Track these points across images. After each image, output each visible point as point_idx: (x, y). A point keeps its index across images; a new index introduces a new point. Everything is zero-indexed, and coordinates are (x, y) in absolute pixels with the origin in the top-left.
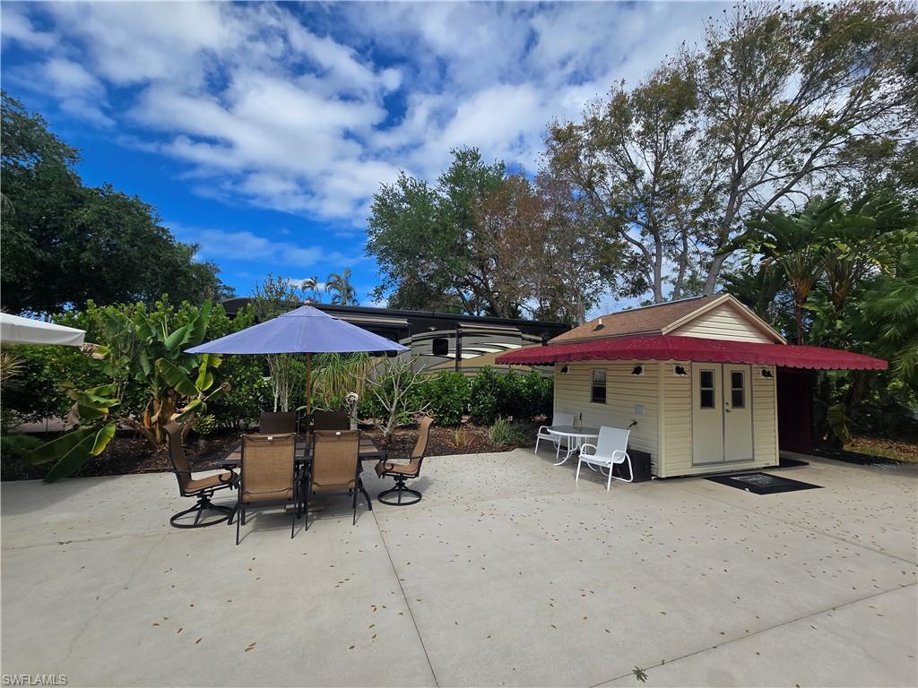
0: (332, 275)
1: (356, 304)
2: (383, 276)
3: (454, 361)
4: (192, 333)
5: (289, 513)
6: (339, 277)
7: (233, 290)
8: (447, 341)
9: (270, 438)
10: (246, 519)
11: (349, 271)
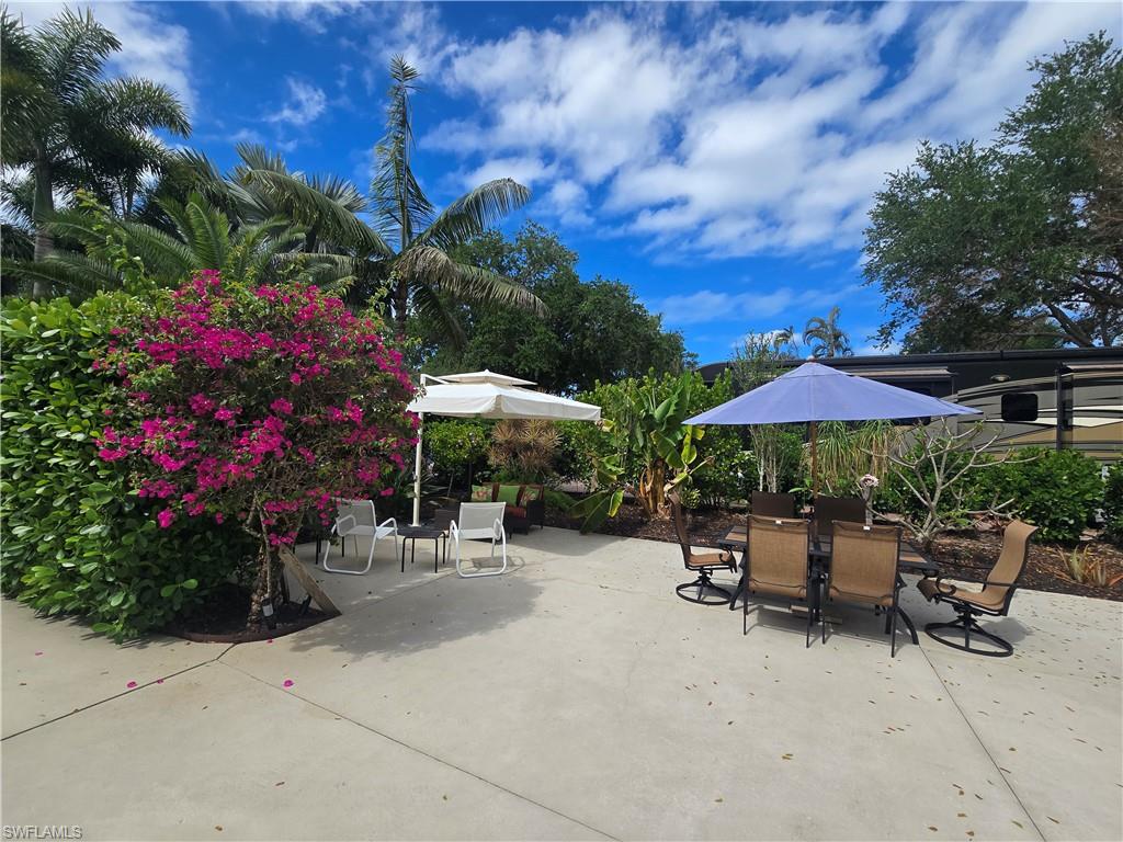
0: (812, 321)
1: (848, 354)
2: (891, 308)
3: (1055, 431)
4: (676, 405)
5: (797, 616)
6: (822, 322)
7: (696, 356)
8: (1036, 397)
9: (779, 522)
10: (749, 608)
11: (837, 311)
